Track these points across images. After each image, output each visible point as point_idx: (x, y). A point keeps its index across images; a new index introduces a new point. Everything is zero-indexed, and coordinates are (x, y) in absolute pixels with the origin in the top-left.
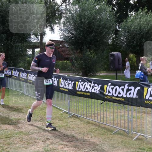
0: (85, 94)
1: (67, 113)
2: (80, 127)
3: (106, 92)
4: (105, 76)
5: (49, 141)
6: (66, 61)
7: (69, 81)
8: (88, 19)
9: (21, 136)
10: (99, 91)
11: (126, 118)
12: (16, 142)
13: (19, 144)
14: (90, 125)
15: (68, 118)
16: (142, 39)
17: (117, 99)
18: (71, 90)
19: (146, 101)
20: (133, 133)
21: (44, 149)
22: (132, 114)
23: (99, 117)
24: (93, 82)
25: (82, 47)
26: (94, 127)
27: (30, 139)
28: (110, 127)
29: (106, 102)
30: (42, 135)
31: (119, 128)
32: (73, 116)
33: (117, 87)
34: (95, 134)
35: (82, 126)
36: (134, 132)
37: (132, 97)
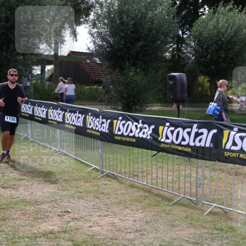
0: (128, 139)
1: (98, 170)
2: (118, 192)
3: (162, 138)
4: (159, 110)
5: (69, 215)
6: (95, 86)
7: (103, 118)
8: (132, 19)
9: (23, 207)
10: (150, 135)
11: (193, 180)
12: (15, 217)
13: (21, 219)
14: (135, 189)
15: (100, 178)
16: (220, 52)
17: (179, 148)
18: (105, 133)
19: (225, 153)
20: (203, 204)
21: (62, 228)
22: (203, 172)
23: (150, 177)
24: (140, 121)
25: (123, 64)
26: (141, 193)
27: (38, 212)
28: (166, 194)
29: (160, 153)
30: (57, 206)
31: (182, 195)
32: (107, 175)
33: (180, 129)
34: (143, 204)
35: (123, 192)
36: (205, 202)
37: (204, 146)
